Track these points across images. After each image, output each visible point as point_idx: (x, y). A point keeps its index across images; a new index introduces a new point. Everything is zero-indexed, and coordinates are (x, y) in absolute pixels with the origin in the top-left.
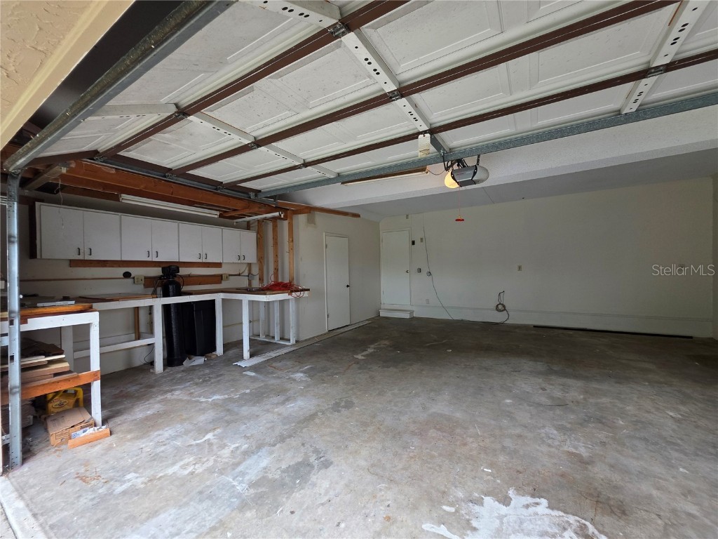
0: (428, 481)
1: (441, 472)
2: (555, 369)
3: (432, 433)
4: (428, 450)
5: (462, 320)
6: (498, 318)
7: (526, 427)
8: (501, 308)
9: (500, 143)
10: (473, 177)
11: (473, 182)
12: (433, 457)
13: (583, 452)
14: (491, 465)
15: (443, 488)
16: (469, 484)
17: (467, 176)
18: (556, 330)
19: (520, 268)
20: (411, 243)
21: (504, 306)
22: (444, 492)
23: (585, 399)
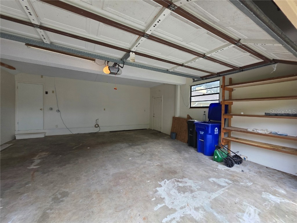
0: (140, 197)
1: (139, 191)
2: (130, 144)
3: (121, 181)
4: (127, 188)
5: (78, 134)
6: (96, 130)
7: (143, 164)
8: (97, 126)
9: (143, 66)
10: (117, 72)
11: (116, 74)
12: (131, 189)
13: (158, 164)
14: (148, 179)
15: (146, 195)
16: (150, 188)
17: (115, 71)
18: (118, 132)
19: (104, 109)
20: (45, 93)
21: (98, 125)
22: (147, 196)
23: (145, 150)
